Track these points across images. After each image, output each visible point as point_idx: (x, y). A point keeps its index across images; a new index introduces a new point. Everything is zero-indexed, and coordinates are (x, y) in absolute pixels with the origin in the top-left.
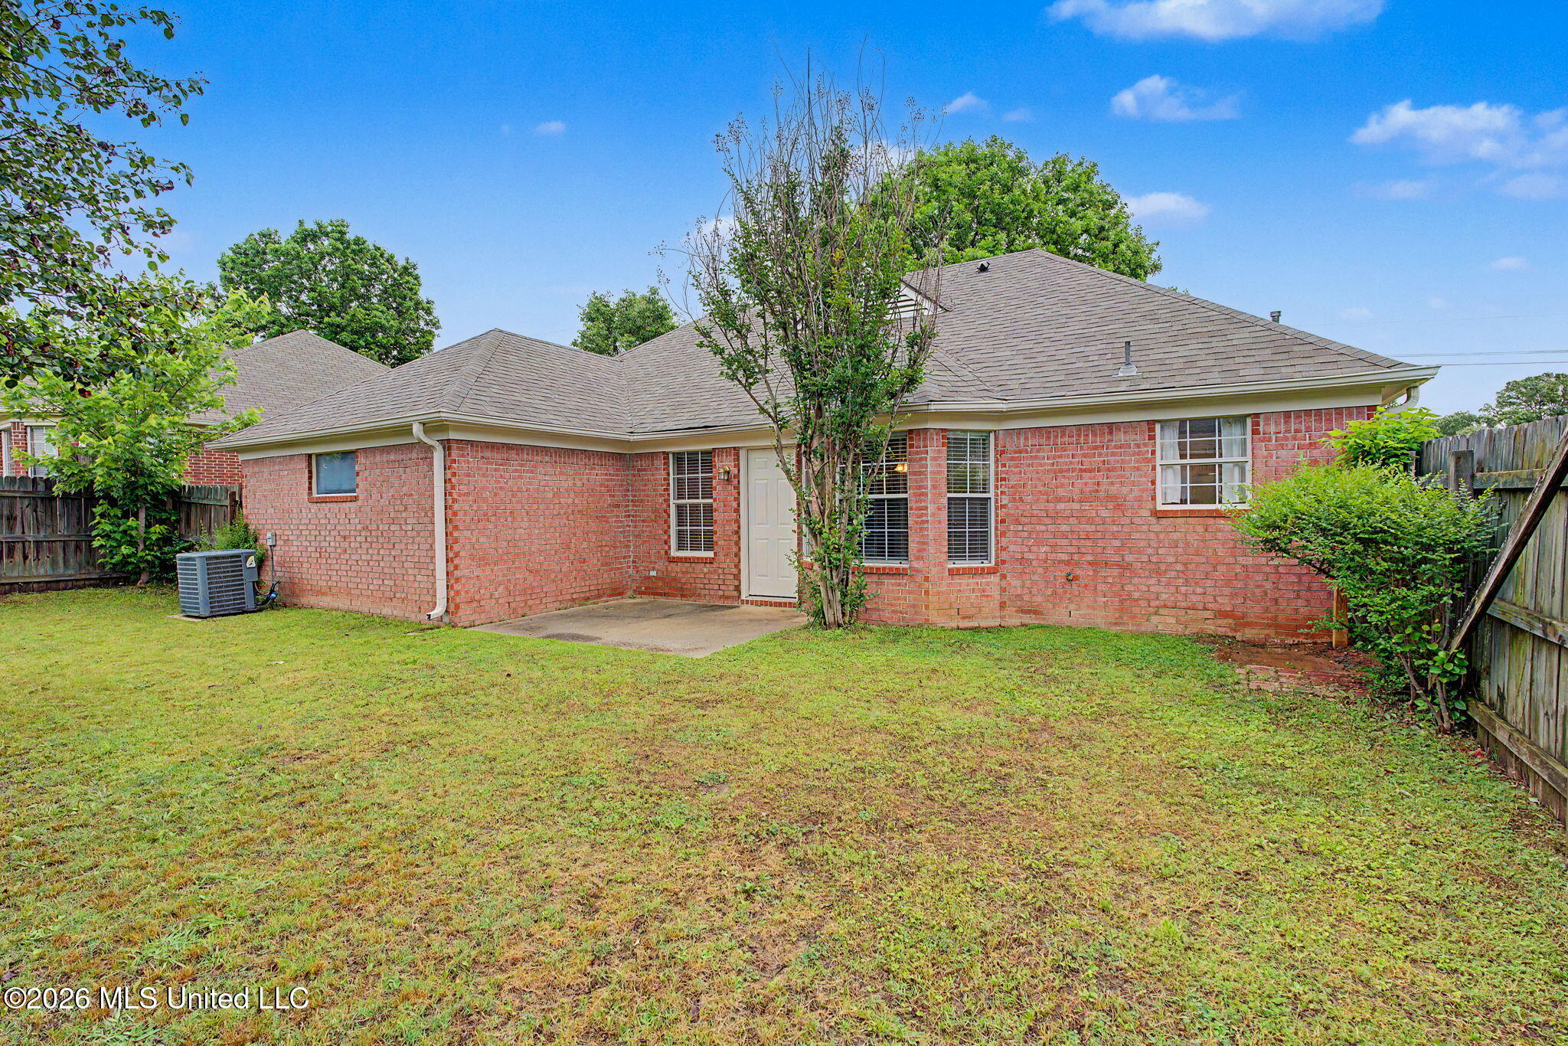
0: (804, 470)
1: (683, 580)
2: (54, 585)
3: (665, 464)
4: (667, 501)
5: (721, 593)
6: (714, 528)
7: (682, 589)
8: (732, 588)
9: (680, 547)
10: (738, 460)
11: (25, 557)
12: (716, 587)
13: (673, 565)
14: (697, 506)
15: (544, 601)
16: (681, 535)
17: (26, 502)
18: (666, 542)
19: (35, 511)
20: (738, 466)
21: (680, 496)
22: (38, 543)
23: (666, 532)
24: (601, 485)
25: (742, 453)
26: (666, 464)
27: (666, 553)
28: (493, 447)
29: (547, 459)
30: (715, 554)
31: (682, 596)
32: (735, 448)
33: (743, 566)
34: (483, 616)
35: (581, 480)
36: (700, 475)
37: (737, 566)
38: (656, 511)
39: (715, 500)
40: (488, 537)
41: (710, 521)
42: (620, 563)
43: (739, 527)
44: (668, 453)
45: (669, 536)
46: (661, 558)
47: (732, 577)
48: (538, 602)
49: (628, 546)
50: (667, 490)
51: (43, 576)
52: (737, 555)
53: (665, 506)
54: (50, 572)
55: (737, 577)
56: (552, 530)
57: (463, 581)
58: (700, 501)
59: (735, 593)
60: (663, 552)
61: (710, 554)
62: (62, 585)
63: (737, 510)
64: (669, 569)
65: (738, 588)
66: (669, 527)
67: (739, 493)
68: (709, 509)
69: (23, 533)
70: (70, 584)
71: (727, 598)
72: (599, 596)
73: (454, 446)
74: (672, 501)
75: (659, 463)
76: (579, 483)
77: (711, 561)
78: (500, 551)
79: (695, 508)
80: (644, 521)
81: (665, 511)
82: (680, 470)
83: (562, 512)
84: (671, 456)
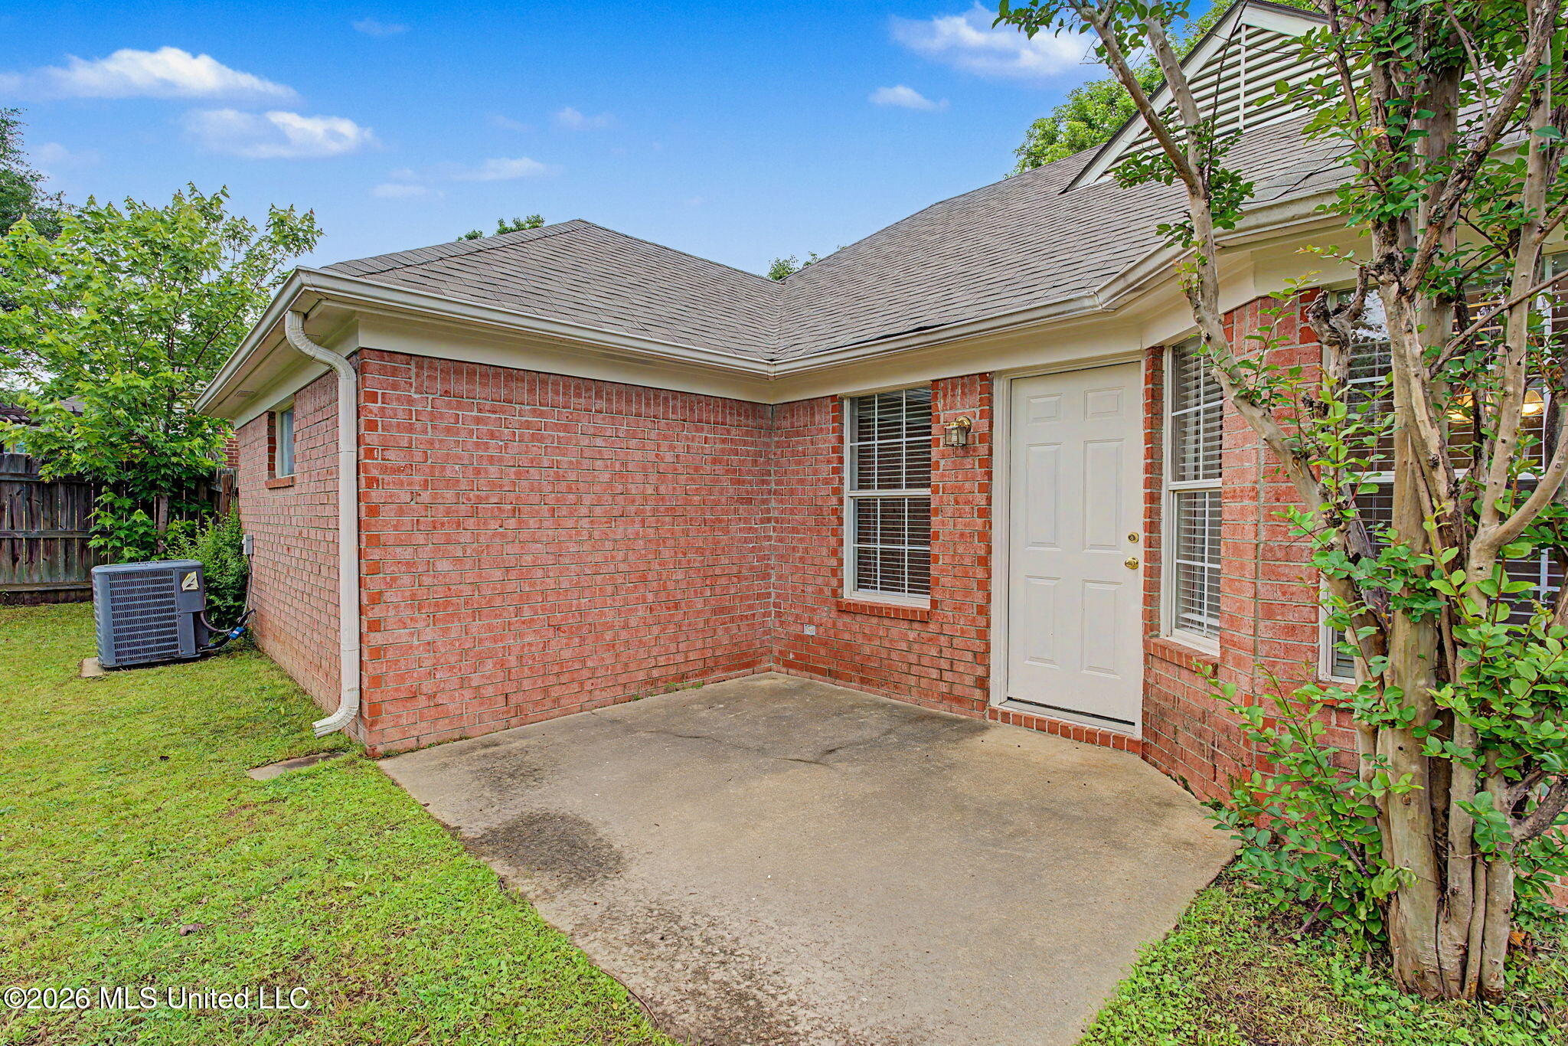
0: (1168, 414)
1: (867, 650)
2: (51, 596)
3: (834, 420)
4: (837, 491)
5: (944, 688)
6: (934, 549)
7: (862, 668)
8: (969, 680)
9: (862, 583)
10: (990, 402)
11: (15, 559)
12: (934, 674)
13: (847, 619)
14: (899, 501)
15: (588, 686)
16: (863, 559)
17: (17, 488)
18: (834, 573)
19: (29, 500)
20: (989, 415)
21: (864, 483)
22: (32, 543)
23: (835, 552)
24: (714, 462)
25: (999, 388)
26: (838, 419)
27: (834, 593)
28: (472, 374)
29: (602, 404)
30: (934, 604)
31: (863, 681)
32: (982, 375)
33: (996, 635)
34: (443, 725)
35: (672, 448)
36: (904, 439)
37: (983, 634)
38: (818, 511)
39: (935, 491)
40: (458, 560)
41: (923, 533)
42: (751, 607)
43: (989, 551)
44: (842, 399)
45: (841, 562)
46: (825, 602)
47: (969, 656)
48: (575, 687)
49: (768, 576)
50: (837, 471)
51: (37, 585)
52: (984, 610)
53: (834, 500)
54: (46, 579)
55: (982, 656)
56: (608, 545)
57: (391, 655)
58: (904, 492)
59: (978, 694)
60: (828, 592)
61: (922, 602)
62: (62, 596)
63: (985, 513)
64: (840, 624)
65: (983, 683)
66: (841, 542)
67: (989, 475)
68: (921, 508)
69: (13, 527)
70: (73, 594)
71: (959, 700)
72: (704, 673)
73: (374, 363)
74: (847, 492)
75: (824, 419)
76: (669, 457)
77: (922, 619)
78: (487, 592)
79: (892, 507)
80: (795, 530)
81: (835, 511)
82: (863, 428)
83: (632, 509)
84: (847, 404)
